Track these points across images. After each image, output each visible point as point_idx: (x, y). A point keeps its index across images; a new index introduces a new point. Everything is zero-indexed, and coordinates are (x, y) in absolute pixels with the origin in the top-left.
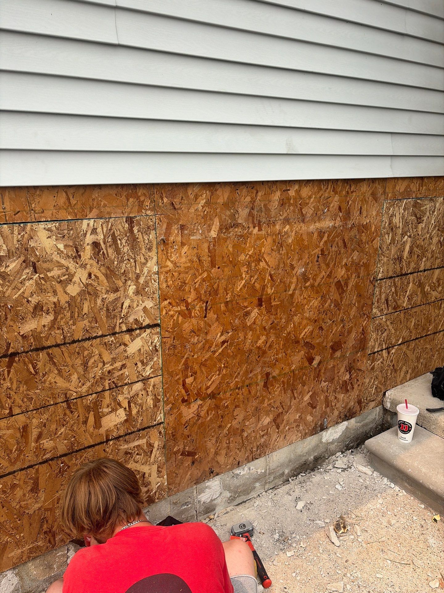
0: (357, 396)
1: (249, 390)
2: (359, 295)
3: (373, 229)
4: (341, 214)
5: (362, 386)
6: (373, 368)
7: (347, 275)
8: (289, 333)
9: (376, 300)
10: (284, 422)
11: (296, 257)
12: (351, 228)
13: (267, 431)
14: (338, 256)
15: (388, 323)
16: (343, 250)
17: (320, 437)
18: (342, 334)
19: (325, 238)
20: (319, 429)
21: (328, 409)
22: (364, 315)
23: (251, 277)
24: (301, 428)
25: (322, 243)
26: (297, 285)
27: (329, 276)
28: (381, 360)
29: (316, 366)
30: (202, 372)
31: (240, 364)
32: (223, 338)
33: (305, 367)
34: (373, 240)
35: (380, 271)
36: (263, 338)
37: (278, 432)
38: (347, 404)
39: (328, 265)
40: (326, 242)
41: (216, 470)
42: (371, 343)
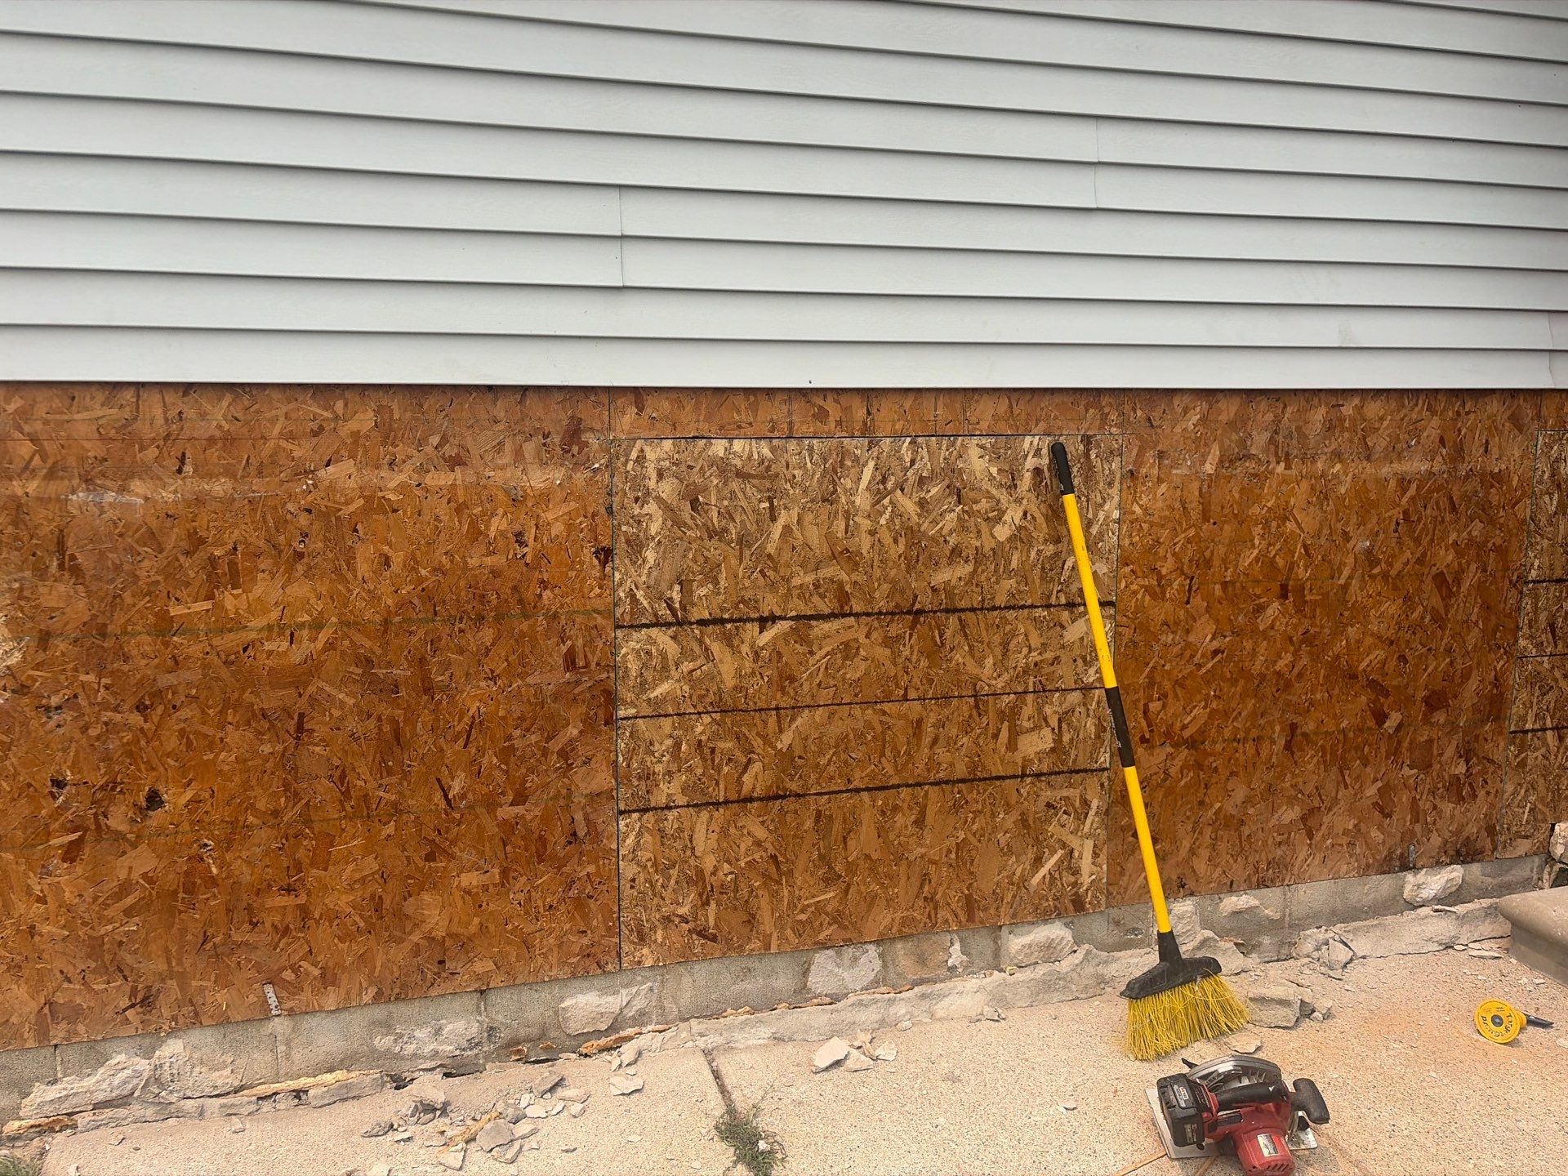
0: (1486, 815)
1: (1257, 749)
2: (1487, 607)
3: (1515, 483)
4: (1444, 452)
5: (1496, 796)
6: (1523, 764)
7: (1460, 564)
8: (1338, 657)
9: (1526, 621)
10: (1324, 827)
11: (1354, 519)
12: (1467, 477)
13: (1289, 838)
14: (1439, 527)
15: (1558, 674)
16: (1448, 517)
17: (1401, 882)
18: (1448, 677)
19: (1412, 491)
20: (1398, 864)
21: (1418, 828)
22: (1499, 648)
23: (1270, 545)
24: (1358, 850)
25: (1405, 500)
26: (1354, 569)
27: (1420, 561)
28: (1543, 750)
29: (1391, 731)
30: (1176, 696)
31: (1244, 696)
32: (1216, 644)
33: (1369, 728)
34: (1516, 504)
35: (1532, 565)
36: (1289, 657)
37: (1310, 845)
38: (1462, 826)
39: (1417, 541)
40: (1413, 498)
41: (1191, 884)
42: (1517, 709)
